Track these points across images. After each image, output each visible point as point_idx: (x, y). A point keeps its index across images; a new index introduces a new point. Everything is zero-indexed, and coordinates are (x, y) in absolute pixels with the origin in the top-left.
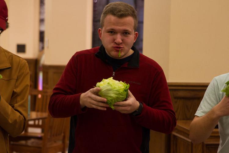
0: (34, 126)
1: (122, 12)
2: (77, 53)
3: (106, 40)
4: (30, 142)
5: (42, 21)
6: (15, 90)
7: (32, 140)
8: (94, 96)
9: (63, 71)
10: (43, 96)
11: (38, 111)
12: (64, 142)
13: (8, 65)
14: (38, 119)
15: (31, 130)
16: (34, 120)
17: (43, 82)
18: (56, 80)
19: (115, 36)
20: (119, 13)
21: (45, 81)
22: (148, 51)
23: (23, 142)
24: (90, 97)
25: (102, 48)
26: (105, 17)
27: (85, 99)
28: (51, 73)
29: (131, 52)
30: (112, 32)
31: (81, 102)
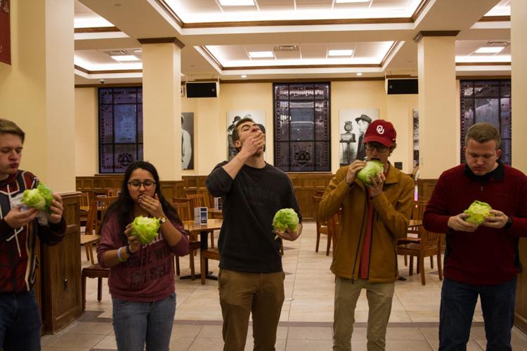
0: (412, 232)
1: (483, 138)
2: (444, 172)
3: (469, 160)
4: (409, 246)
5: (416, 142)
6: (399, 201)
7: (411, 244)
8: (461, 221)
9: (435, 184)
10: (419, 206)
11: (415, 219)
12: (439, 246)
13: (396, 181)
14: (416, 226)
15: (409, 235)
16: (412, 227)
17: (418, 195)
18: (429, 192)
19: (476, 159)
20: (481, 139)
21: (420, 193)
22: (517, 164)
23: (403, 245)
24: (457, 221)
25: (467, 166)
26: (468, 139)
27: (453, 222)
28: (425, 185)
29: (496, 165)
30: (475, 156)
31: (449, 224)
